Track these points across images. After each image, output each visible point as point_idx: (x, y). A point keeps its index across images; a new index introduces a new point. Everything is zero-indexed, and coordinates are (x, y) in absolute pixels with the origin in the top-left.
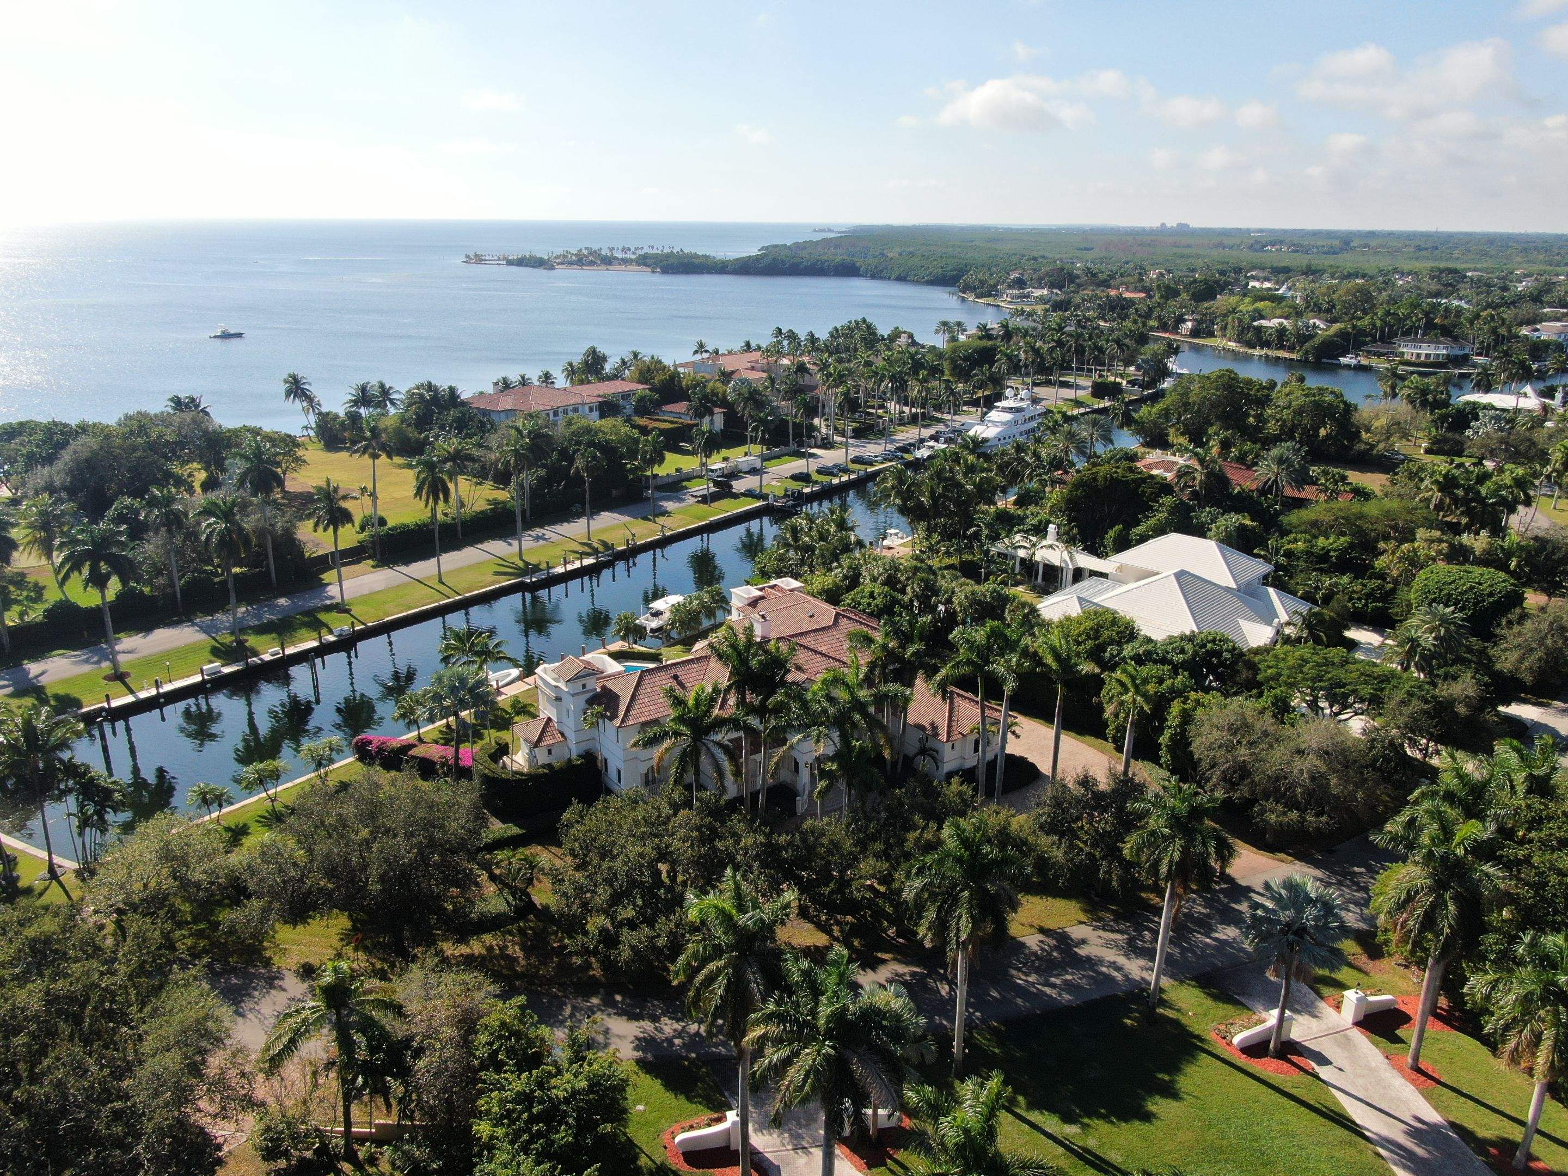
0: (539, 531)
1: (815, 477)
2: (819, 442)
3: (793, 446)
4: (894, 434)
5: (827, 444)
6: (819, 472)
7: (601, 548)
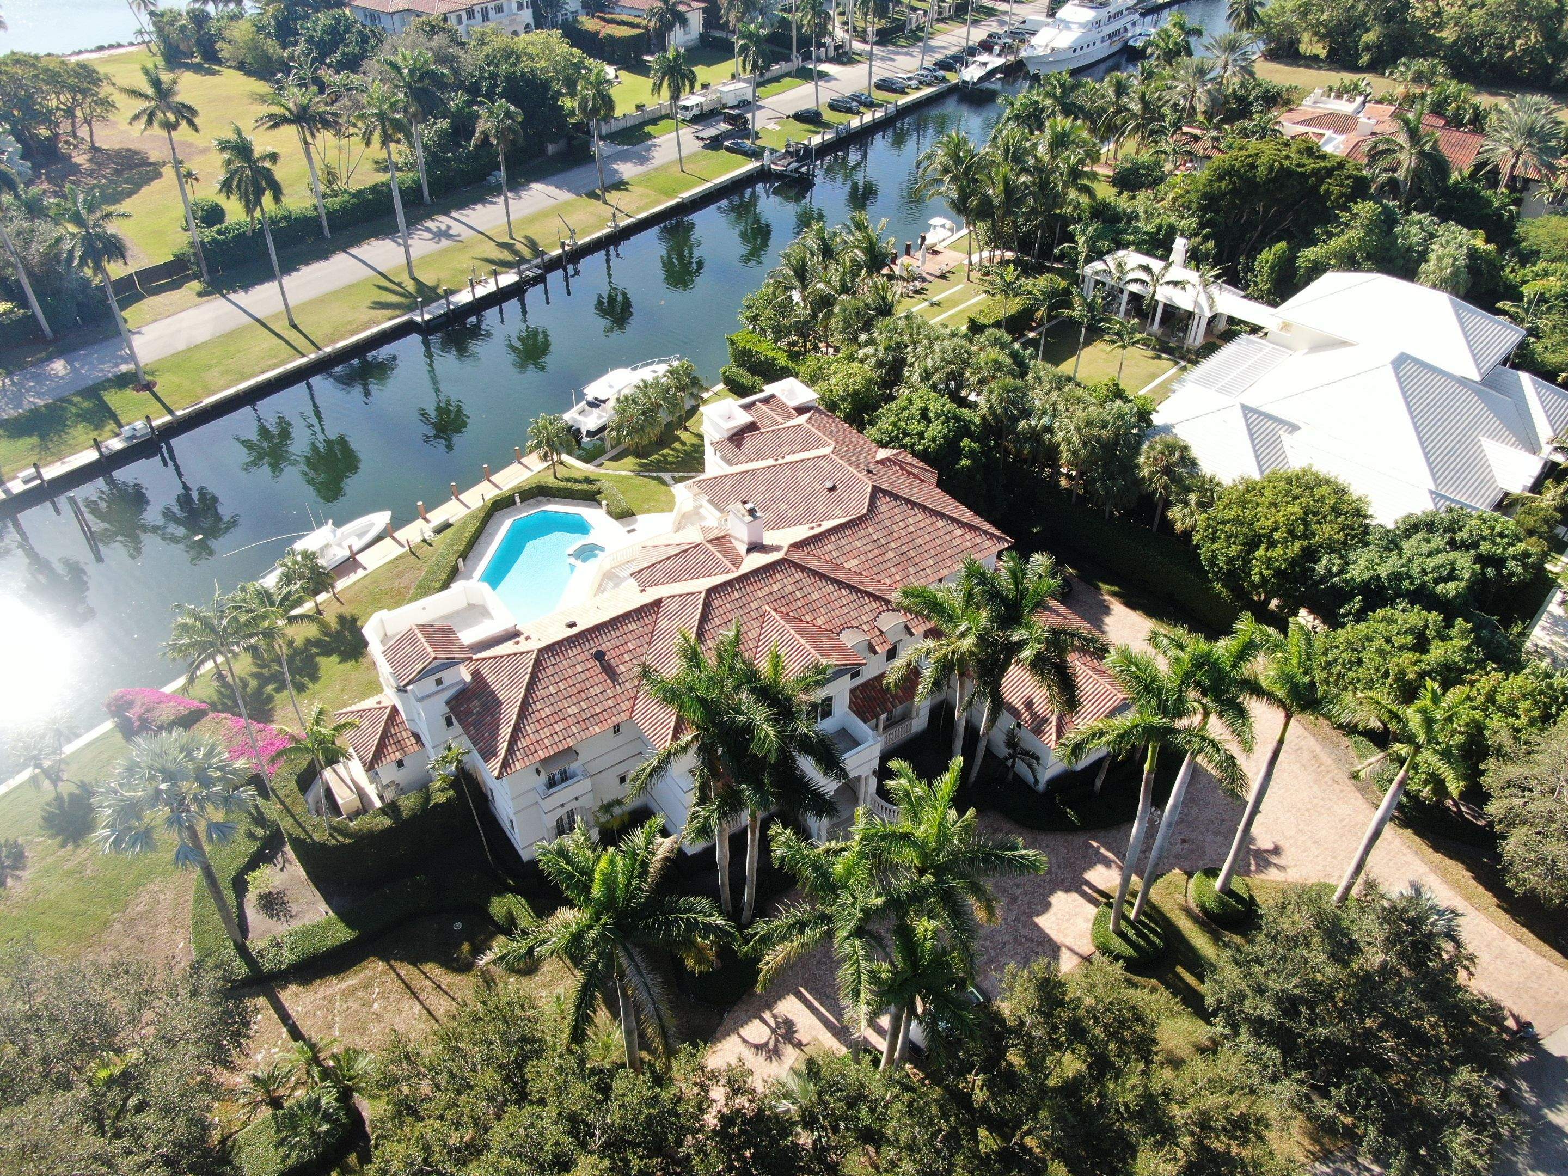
0: (440, 222)
1: (828, 116)
2: (831, 53)
3: (796, 61)
4: (931, 35)
5: (843, 57)
6: (833, 107)
7: (526, 252)
